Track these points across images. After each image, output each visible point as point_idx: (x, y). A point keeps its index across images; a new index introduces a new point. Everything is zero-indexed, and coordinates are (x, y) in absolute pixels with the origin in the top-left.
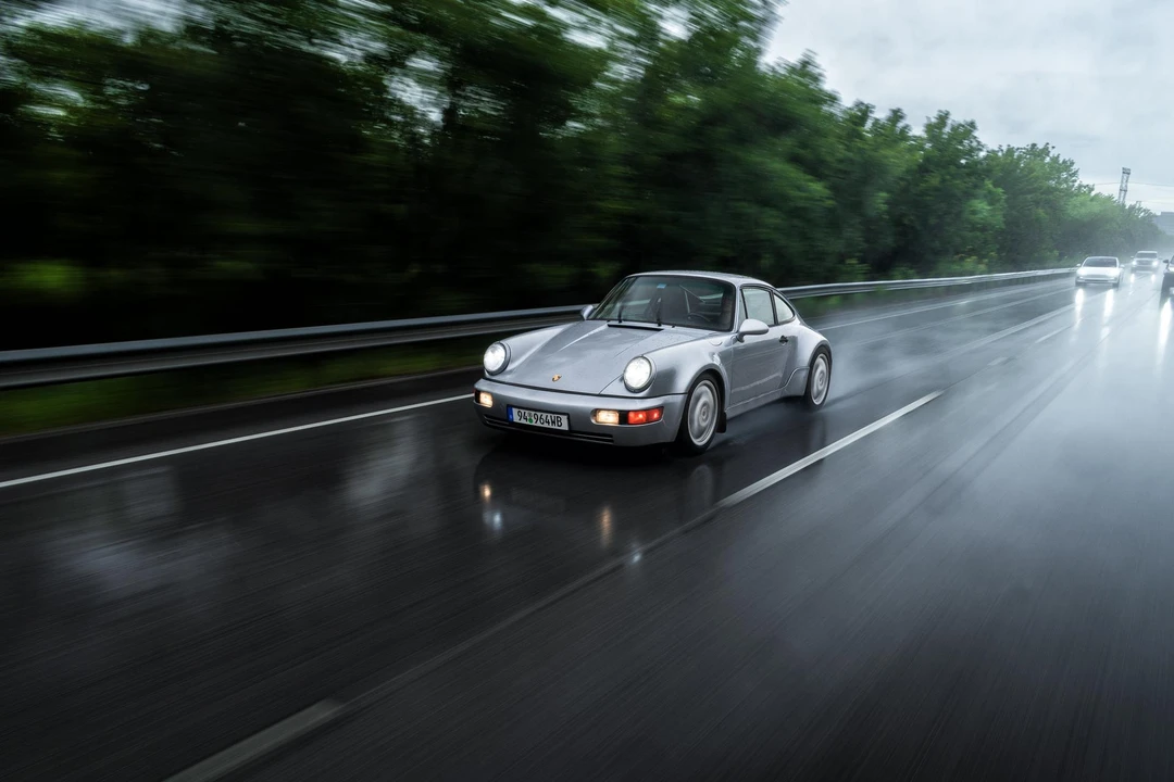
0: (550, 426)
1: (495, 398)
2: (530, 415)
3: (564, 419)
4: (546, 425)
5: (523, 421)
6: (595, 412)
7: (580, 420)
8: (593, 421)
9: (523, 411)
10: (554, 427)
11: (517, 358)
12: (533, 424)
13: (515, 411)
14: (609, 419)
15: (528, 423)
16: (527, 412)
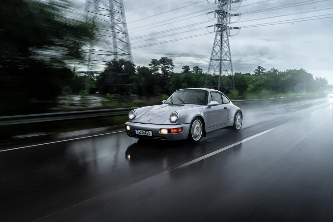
0: (147, 135)
1: (131, 127)
2: (141, 131)
3: (151, 132)
4: (145, 135)
5: (139, 134)
6: (160, 129)
7: (156, 133)
8: (160, 133)
9: (138, 130)
10: (148, 135)
11: (138, 115)
12: (142, 134)
13: (136, 130)
14: (165, 132)
15: (140, 134)
16: (140, 131)
